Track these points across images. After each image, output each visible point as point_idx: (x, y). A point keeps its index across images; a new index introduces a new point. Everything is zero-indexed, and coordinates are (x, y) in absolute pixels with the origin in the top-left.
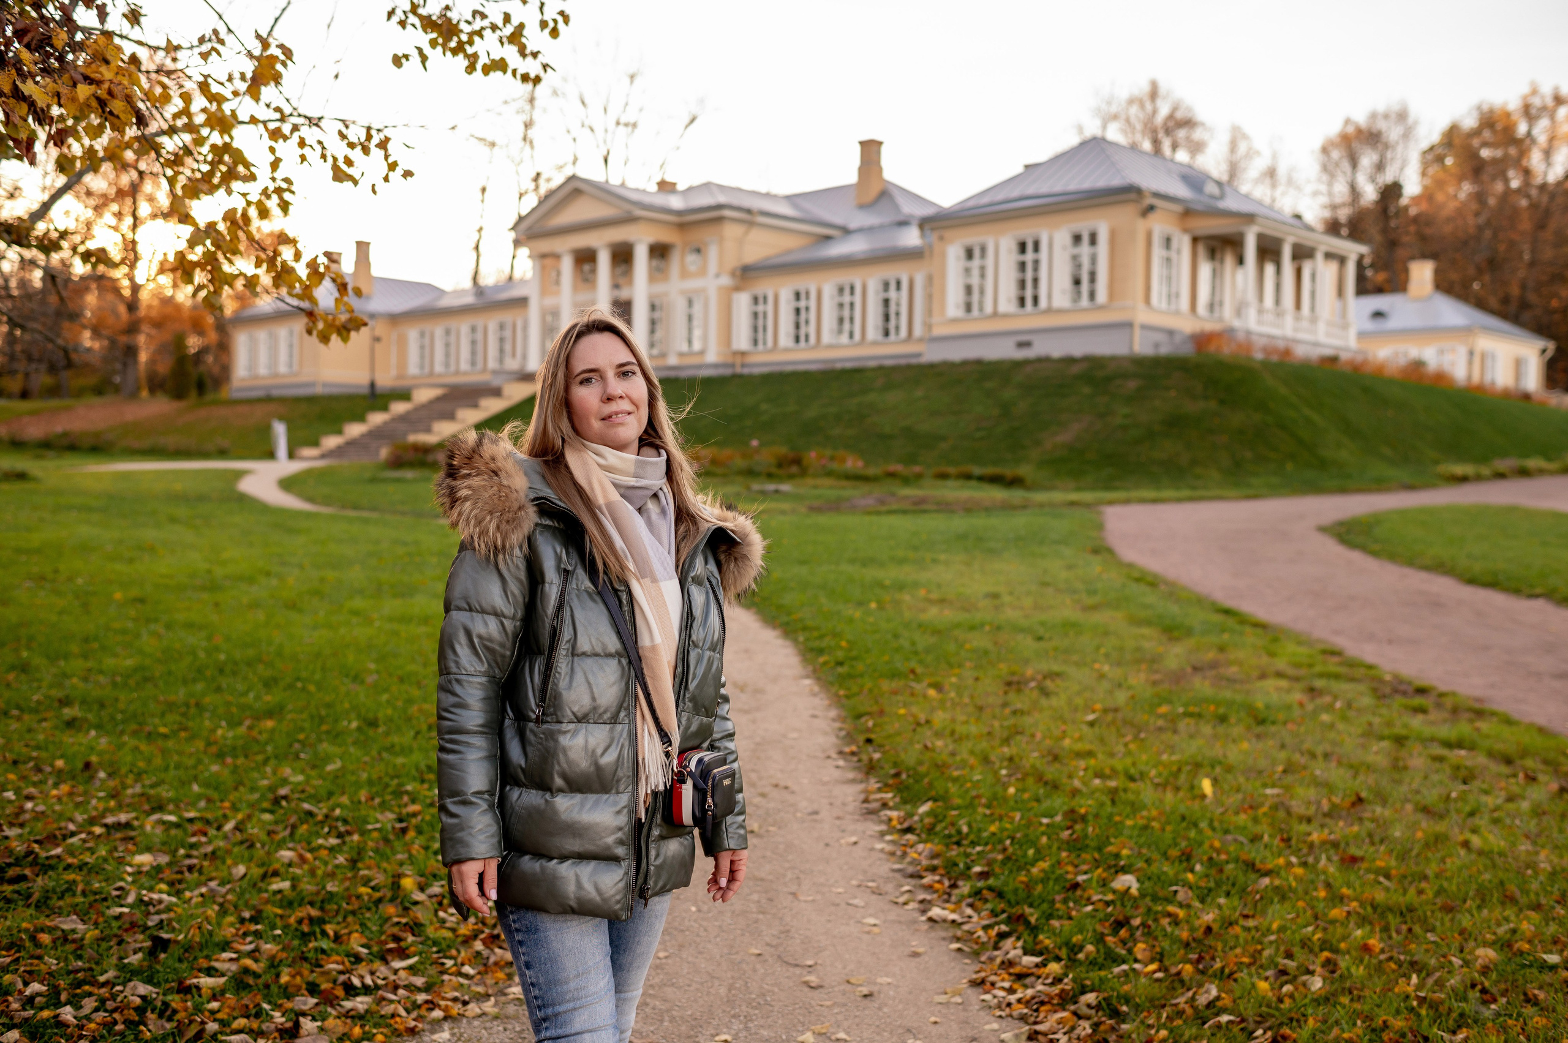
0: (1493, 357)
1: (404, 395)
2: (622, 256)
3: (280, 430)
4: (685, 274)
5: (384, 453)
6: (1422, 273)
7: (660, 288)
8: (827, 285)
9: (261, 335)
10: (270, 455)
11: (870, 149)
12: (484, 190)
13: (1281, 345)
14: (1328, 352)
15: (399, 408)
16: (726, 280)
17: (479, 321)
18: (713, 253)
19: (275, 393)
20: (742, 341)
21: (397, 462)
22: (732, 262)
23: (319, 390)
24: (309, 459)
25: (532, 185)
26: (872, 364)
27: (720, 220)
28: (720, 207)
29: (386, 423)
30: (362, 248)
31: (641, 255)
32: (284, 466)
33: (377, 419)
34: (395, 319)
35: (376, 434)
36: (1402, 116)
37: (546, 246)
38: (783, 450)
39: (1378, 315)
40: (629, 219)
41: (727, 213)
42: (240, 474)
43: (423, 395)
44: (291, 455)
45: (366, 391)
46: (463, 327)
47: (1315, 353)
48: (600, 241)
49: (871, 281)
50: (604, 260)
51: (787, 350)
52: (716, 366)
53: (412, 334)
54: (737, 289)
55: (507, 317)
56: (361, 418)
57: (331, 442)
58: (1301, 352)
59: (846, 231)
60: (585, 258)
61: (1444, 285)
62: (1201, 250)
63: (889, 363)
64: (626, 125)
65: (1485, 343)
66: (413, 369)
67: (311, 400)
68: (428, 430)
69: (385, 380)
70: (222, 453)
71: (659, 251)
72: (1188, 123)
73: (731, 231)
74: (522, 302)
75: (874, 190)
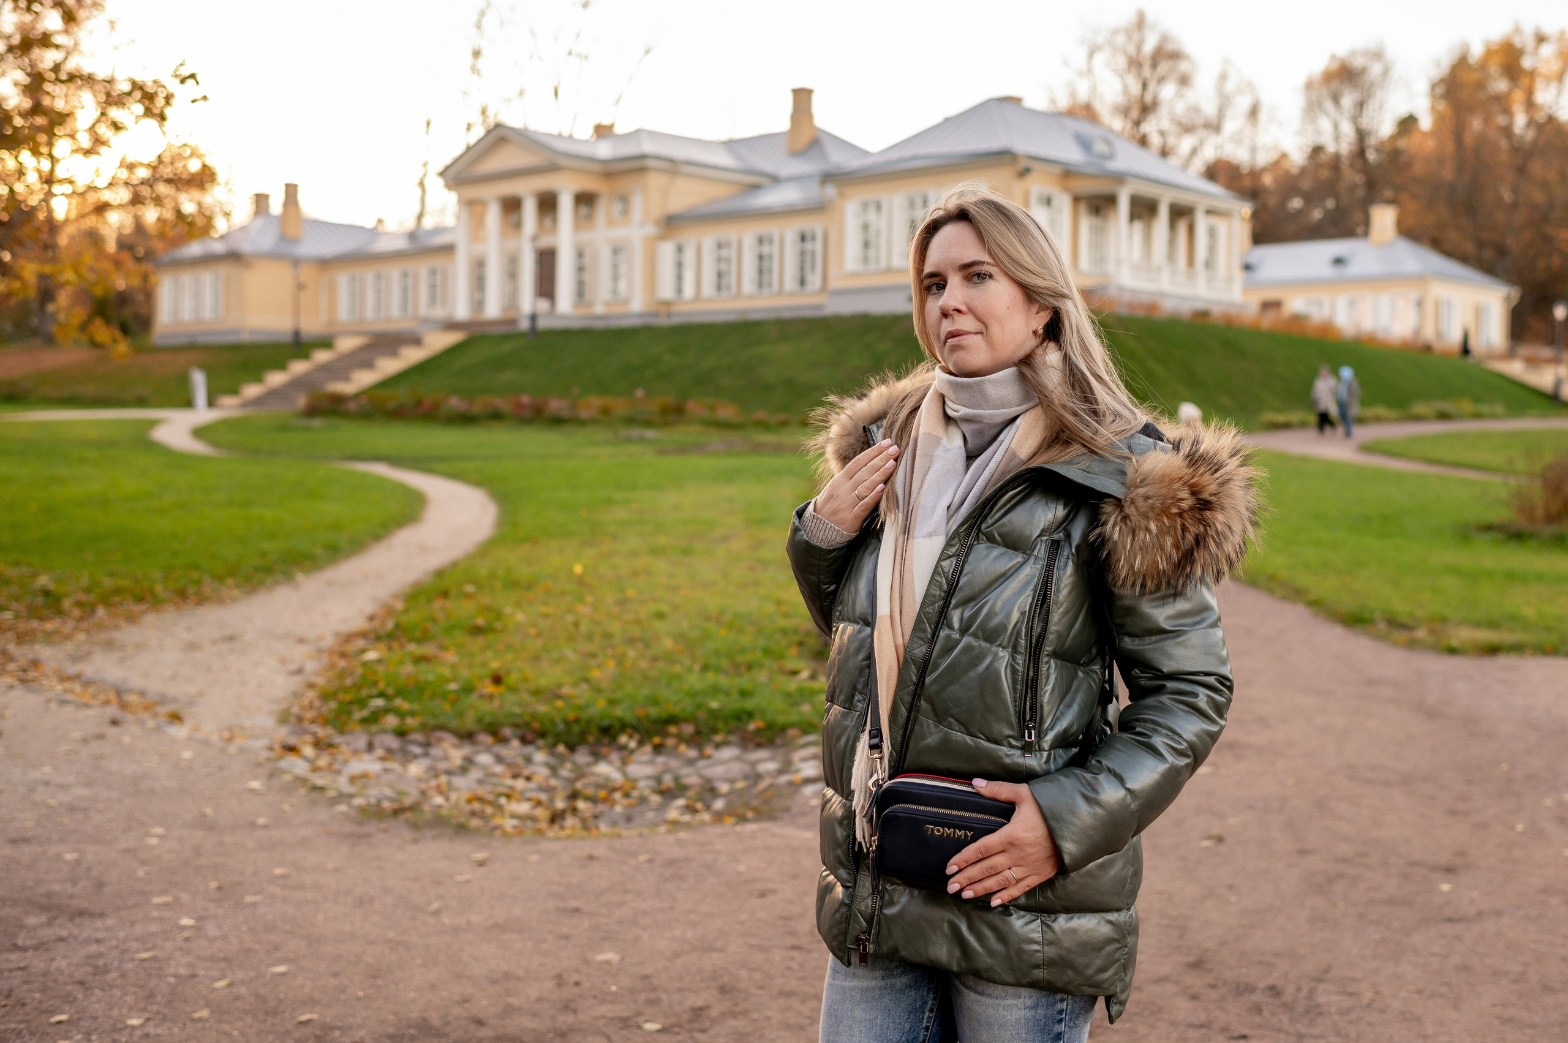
0: (1449, 304)
1: (326, 343)
2: (548, 204)
3: (199, 380)
4: (611, 223)
5: (302, 402)
6: (1384, 218)
7: (585, 236)
8: (747, 236)
9: (187, 279)
10: (188, 403)
11: (802, 97)
12: (428, 124)
13: (1146, 299)
14: (1200, 306)
15: (322, 356)
16: (650, 230)
17: (410, 266)
18: (637, 204)
19: (201, 340)
20: (666, 291)
21: (312, 411)
22: (658, 210)
23: (245, 338)
24: (229, 406)
25: (481, 118)
26: (772, 316)
27: (643, 170)
28: (643, 157)
29: (307, 374)
30: (291, 191)
31: (566, 204)
32: (202, 414)
33: (299, 367)
34: (325, 264)
35: (297, 383)
36: (1377, 55)
37: (473, 192)
38: (669, 399)
39: (1339, 261)
40: (551, 168)
41: (651, 163)
42: (153, 423)
43: (346, 344)
44: (211, 403)
45: (288, 338)
46: (394, 273)
47: (1186, 308)
48: (526, 190)
49: (789, 232)
50: (530, 209)
51: (709, 300)
52: (640, 315)
53: (342, 279)
54: (662, 238)
55: (438, 262)
56: (281, 366)
57: (252, 391)
58: (1168, 306)
59: (775, 180)
60: (511, 206)
61: (1407, 231)
62: (1083, 208)
63: (787, 315)
64: (580, 56)
65: (1439, 291)
66: (343, 314)
67: (236, 348)
68: (346, 379)
69: (312, 325)
70: (141, 402)
71: (585, 200)
72: (1176, 56)
73: (655, 181)
74: (448, 249)
75: (804, 138)
